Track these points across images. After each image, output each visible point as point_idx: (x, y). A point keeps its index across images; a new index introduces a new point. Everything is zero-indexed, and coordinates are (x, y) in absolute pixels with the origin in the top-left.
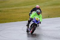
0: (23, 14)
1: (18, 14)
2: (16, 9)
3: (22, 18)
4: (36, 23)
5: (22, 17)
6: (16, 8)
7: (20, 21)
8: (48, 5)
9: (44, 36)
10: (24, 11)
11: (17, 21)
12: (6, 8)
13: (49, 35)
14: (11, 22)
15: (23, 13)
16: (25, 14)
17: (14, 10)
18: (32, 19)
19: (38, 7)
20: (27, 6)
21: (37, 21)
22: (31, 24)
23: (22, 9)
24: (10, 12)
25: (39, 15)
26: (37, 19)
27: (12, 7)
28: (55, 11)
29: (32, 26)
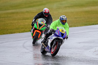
0: (24, 21)
1: (16, 21)
3: (22, 28)
5: (22, 26)
6: (13, 11)
7: (19, 33)
8: (66, 7)
11: (14, 33)
14: (4, 34)
15: (25, 19)
16: (27, 21)
17: (9, 15)
18: (53, 31)
19: (47, 11)
22: (52, 40)
23: (23, 13)
24: (3, 18)
25: (64, 24)
26: (63, 31)
27: (5, 10)
28: (76, 17)
29: (54, 42)
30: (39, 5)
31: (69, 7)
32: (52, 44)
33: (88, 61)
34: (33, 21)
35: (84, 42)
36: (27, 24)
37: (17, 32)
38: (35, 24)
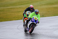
1: (13, 13)
2: (11, 8)
3: (17, 17)
4: (35, 23)
5: (17, 16)
9: (38, 35)
10: (19, 10)
11: (12, 20)
12: (2, 8)
13: (43, 34)
14: (6, 21)
15: (19, 12)
16: (20, 13)
19: (32, 7)
20: (22, 5)
21: (36, 21)
23: (17, 8)
24: (5, 11)
29: (31, 25)
30: (27, 4)
31: (44, 5)
32: (30, 26)
33: (56, 37)
34: (24, 12)
35: (53, 26)
36: (20, 15)
37: (14, 20)
38: (25, 15)
